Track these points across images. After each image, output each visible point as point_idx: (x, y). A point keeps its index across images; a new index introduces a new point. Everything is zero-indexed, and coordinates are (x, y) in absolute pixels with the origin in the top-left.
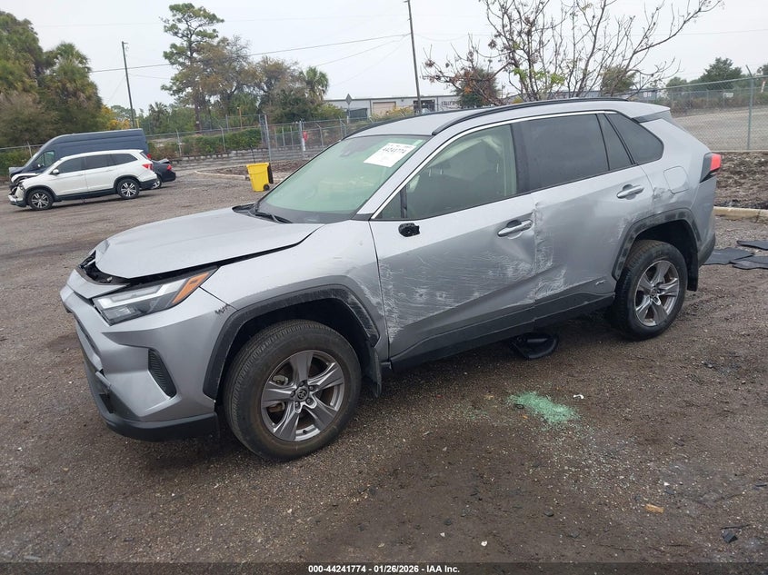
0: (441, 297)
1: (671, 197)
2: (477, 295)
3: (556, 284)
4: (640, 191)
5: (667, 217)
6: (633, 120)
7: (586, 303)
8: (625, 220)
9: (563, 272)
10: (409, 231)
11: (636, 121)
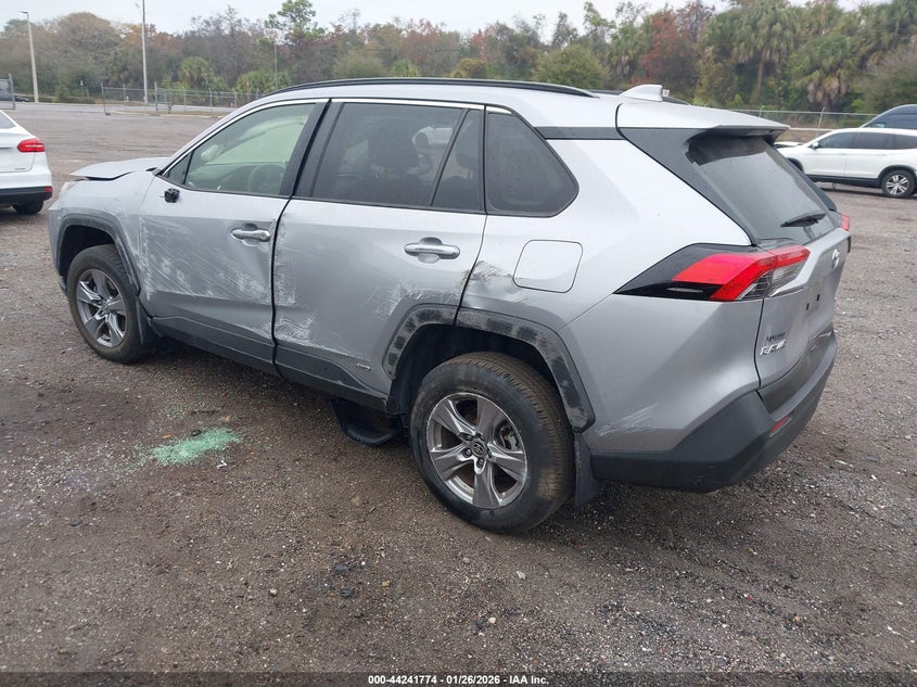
0: (181, 277)
1: (510, 291)
2: (210, 294)
3: (300, 333)
4: (453, 256)
5: (490, 323)
6: (537, 131)
7: (340, 383)
8: (403, 291)
9: (309, 322)
10: (172, 197)
11: (544, 134)
